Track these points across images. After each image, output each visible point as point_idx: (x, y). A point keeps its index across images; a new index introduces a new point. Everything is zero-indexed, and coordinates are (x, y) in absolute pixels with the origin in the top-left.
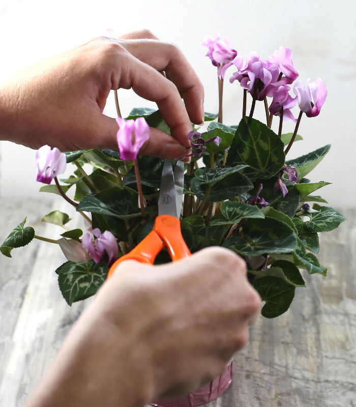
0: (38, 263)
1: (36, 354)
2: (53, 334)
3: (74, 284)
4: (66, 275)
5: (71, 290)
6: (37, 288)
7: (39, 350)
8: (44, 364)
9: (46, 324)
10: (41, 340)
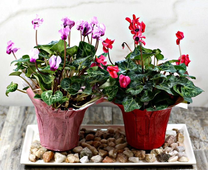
0: (4, 129)
1: (4, 160)
2: (10, 153)
3: (50, 98)
4: (45, 96)
5: (49, 100)
6: (4, 137)
7: (5, 159)
8: (7, 164)
9: (7, 150)
10: (6, 155)
